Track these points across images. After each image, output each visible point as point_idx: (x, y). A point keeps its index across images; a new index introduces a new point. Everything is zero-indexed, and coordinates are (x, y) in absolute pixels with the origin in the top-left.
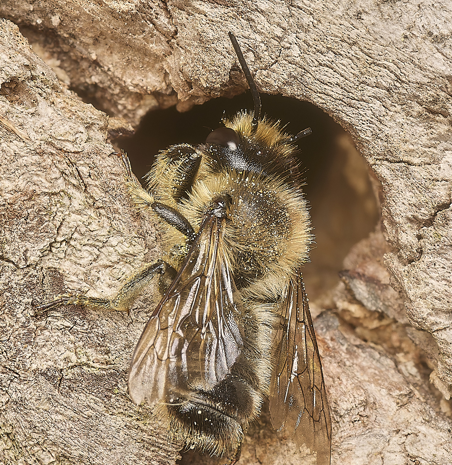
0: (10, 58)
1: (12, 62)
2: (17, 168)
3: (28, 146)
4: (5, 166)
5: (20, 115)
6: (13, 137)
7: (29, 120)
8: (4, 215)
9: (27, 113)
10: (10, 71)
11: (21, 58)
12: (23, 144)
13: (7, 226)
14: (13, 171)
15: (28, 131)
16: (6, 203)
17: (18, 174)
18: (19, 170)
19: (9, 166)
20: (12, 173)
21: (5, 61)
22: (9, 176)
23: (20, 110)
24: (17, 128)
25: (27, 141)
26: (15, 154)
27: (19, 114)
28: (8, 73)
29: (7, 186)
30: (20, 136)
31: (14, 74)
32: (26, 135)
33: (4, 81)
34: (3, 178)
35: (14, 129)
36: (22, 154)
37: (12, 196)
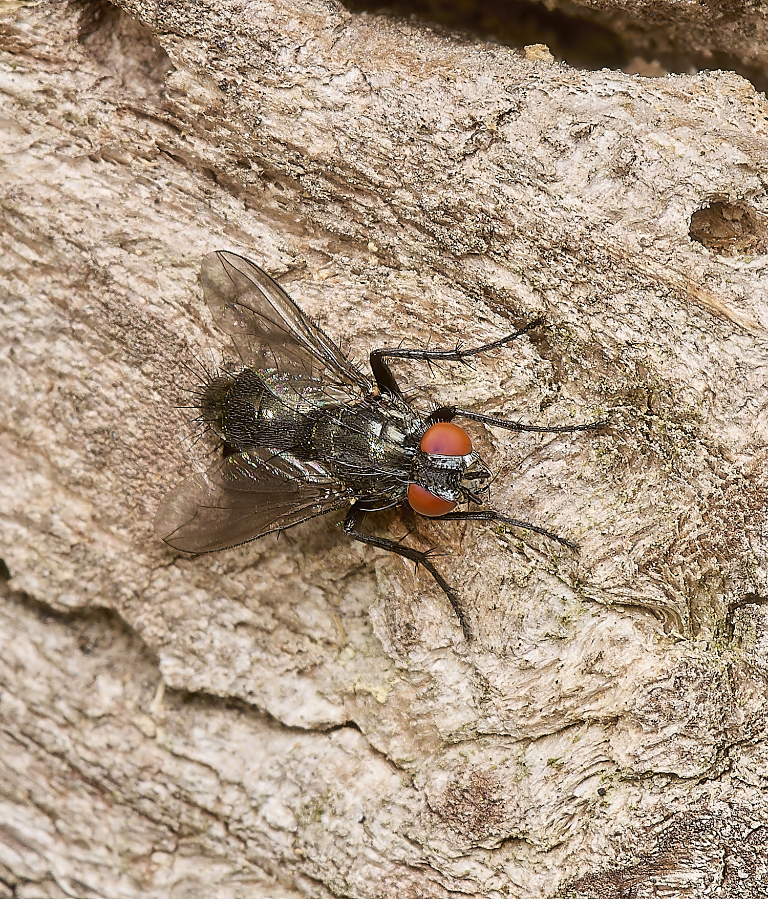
0: (703, 153)
1: (708, 164)
2: (749, 394)
3: (761, 342)
4: (722, 395)
5: (733, 278)
6: (727, 327)
7: (757, 284)
8: (738, 503)
9: (748, 271)
10: (703, 182)
11: (729, 152)
12: (749, 341)
13: (751, 527)
14: (741, 402)
15: (756, 310)
16: (740, 476)
17: (751, 408)
18: (754, 400)
19: (731, 393)
20: (741, 408)
21: (693, 161)
22: (736, 415)
23: (733, 265)
24: (730, 306)
25: (755, 333)
26: (738, 364)
27: (733, 276)
28: (699, 189)
29: (737, 439)
30: (740, 323)
31: (711, 188)
32: (753, 319)
33: (696, 206)
34: (726, 423)
35: (724, 310)
36: (754, 362)
37: (751, 458)
